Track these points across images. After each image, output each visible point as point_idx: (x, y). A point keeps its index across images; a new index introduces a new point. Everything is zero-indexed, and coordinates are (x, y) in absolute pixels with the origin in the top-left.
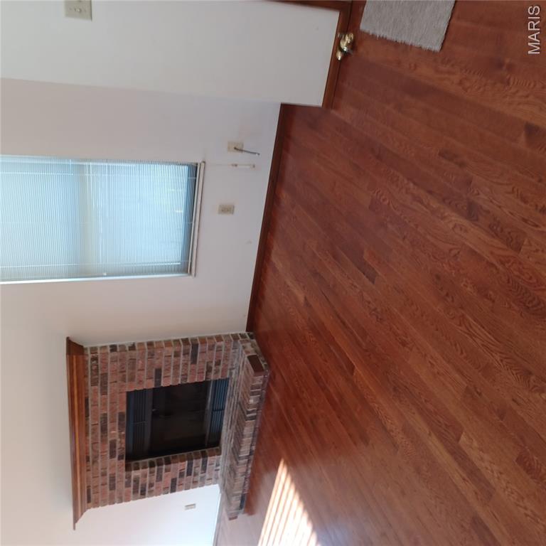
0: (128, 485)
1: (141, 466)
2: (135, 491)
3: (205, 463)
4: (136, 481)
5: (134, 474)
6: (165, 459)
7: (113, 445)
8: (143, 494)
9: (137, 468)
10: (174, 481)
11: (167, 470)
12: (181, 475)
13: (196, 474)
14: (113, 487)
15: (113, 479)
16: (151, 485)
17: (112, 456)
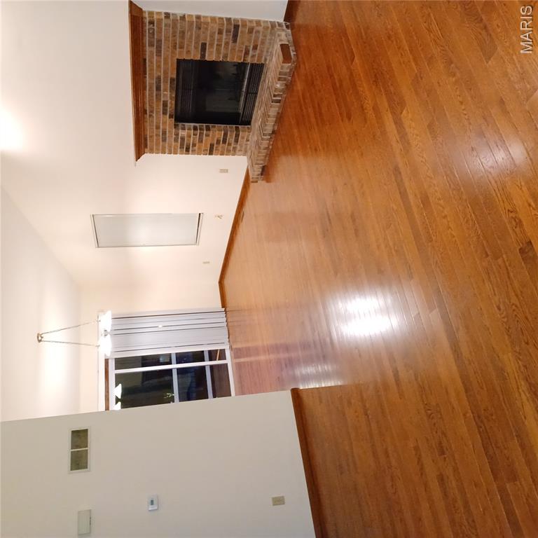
0: (176, 140)
1: (186, 128)
2: (182, 147)
3: (237, 136)
4: (183, 139)
5: (181, 133)
6: (206, 126)
7: (165, 104)
8: (187, 150)
9: (183, 129)
10: (212, 146)
11: (207, 135)
12: (218, 142)
13: (229, 144)
14: (164, 140)
15: (164, 133)
16: (194, 145)
17: (165, 113)
